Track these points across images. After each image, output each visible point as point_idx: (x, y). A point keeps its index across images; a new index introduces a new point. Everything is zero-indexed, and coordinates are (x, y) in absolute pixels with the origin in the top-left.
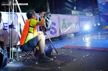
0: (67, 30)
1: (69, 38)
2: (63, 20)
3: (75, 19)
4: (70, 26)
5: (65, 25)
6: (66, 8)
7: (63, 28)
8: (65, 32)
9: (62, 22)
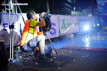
0: (66, 31)
1: (69, 39)
2: (63, 20)
3: (75, 19)
4: (70, 26)
5: (65, 25)
6: (65, 8)
7: (63, 29)
8: (64, 33)
9: (61, 23)
